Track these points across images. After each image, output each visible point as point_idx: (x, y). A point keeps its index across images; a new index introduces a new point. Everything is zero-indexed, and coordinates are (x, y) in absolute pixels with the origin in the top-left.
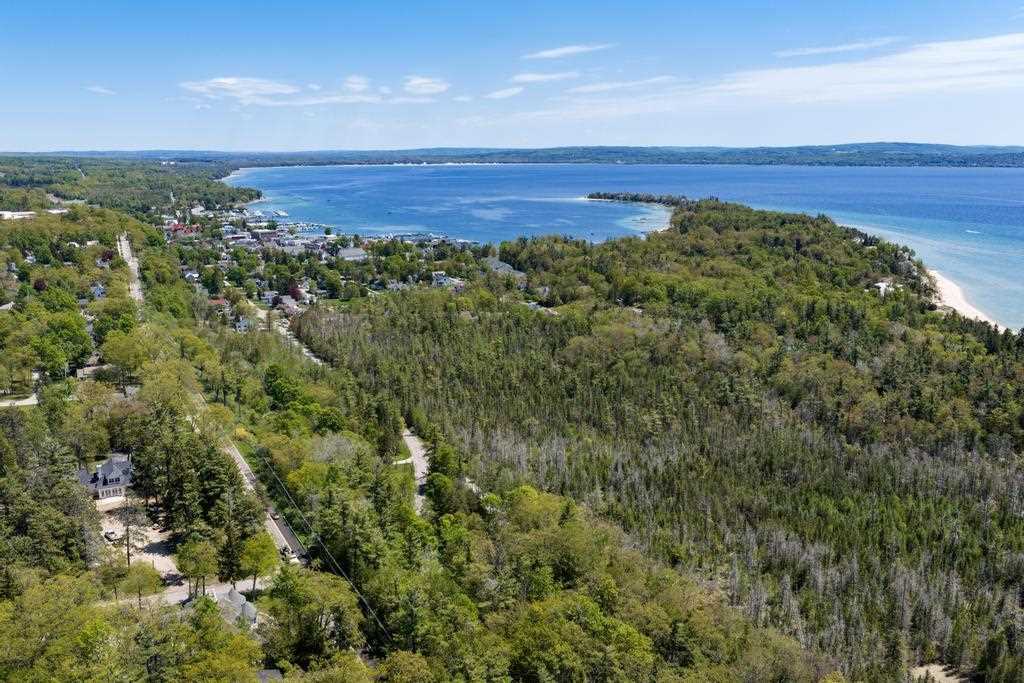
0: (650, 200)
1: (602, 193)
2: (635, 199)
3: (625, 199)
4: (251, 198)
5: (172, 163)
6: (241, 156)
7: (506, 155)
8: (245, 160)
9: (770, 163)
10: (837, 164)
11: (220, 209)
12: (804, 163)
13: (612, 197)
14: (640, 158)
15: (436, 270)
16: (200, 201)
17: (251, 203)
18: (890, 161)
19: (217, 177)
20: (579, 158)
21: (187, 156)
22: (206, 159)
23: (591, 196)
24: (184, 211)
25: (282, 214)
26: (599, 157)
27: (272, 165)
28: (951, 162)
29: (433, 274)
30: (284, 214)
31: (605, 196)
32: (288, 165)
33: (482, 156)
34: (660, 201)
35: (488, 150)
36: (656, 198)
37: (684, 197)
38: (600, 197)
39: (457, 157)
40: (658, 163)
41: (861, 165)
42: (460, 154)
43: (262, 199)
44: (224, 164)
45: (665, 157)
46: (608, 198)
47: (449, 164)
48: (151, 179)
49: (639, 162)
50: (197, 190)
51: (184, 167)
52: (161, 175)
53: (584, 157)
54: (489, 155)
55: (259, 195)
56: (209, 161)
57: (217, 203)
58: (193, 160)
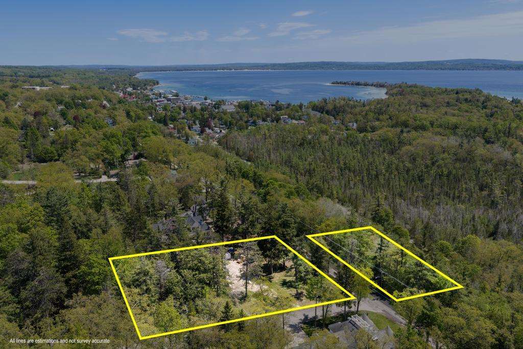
1: (339, 82)
2: (358, 84)
4: (154, 84)
6: (141, 67)
9: (415, 69)
11: (140, 89)
13: (345, 83)
15: (282, 115)
17: (155, 87)
18: (478, 68)
23: (332, 83)
27: (155, 71)
34: (372, 85)
41: (463, 70)
44: (133, 71)
47: (246, 70)
48: (99, 76)
49: (345, 69)
50: (125, 81)
51: (111, 71)
52: (103, 75)
55: (158, 83)
56: (124, 69)
57: (138, 87)
58: (115, 68)
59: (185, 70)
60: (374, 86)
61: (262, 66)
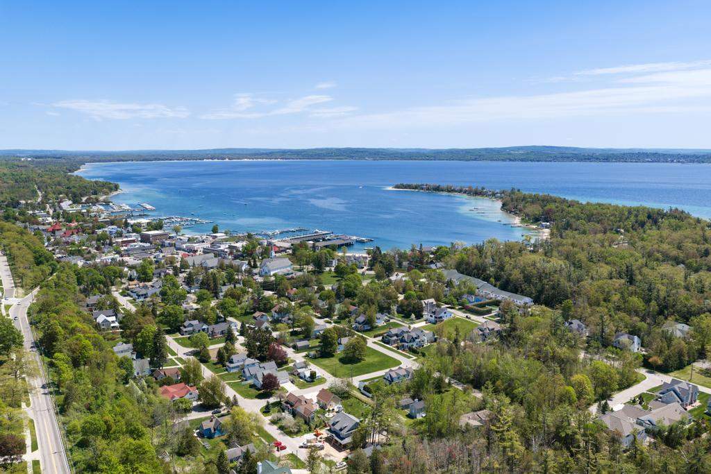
0: (451, 190)
3: (428, 189)
4: (110, 190)
5: (30, 159)
6: (87, 154)
7: (284, 154)
8: (88, 157)
10: (522, 160)
11: (87, 202)
12: (499, 160)
13: (416, 187)
16: (67, 195)
19: (70, 171)
20: (338, 156)
21: (39, 154)
22: (57, 157)
23: (397, 187)
24: (53, 206)
25: (148, 207)
27: (110, 161)
30: (150, 207)
31: (409, 187)
34: (460, 191)
36: (456, 188)
38: (405, 188)
43: (121, 191)
44: (75, 161)
46: (414, 188)
48: (15, 173)
49: (384, 159)
50: (59, 184)
51: (40, 163)
52: (23, 170)
53: (343, 155)
55: (116, 188)
56: (59, 158)
57: (82, 195)
58: (46, 157)
59: (155, 159)
61: (266, 154)
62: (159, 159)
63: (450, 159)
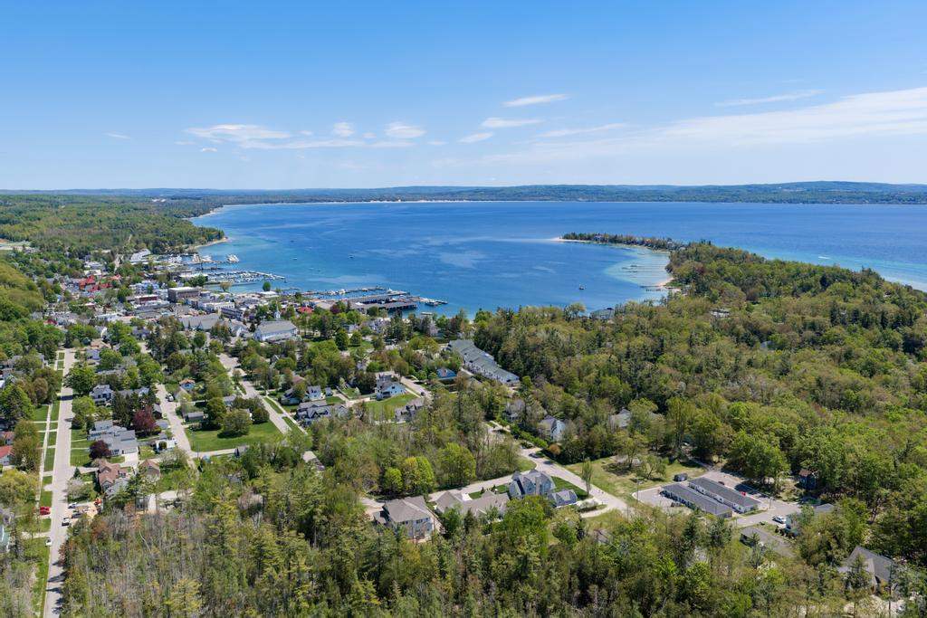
0: (631, 242)
1: (577, 234)
2: (615, 240)
3: (603, 240)
4: (210, 239)
5: (164, 200)
9: (725, 201)
10: (790, 202)
12: (759, 201)
13: (589, 238)
14: (600, 195)
15: (381, 369)
17: (209, 244)
18: (839, 199)
20: (542, 195)
22: (197, 196)
23: (566, 237)
25: (233, 259)
26: (562, 194)
27: (256, 203)
28: (900, 200)
29: (377, 375)
30: (235, 259)
31: (582, 237)
32: (271, 202)
33: (452, 194)
34: (642, 243)
35: (457, 188)
36: (637, 240)
37: (670, 240)
38: (576, 238)
39: (429, 195)
40: (617, 200)
41: (813, 203)
42: (433, 191)
43: (224, 240)
45: (624, 195)
46: (585, 239)
47: (423, 201)
49: (601, 199)
51: (171, 205)
54: (459, 193)
55: (219, 236)
56: (199, 199)
59: (311, 201)
60: (647, 245)
62: (316, 201)
63: (691, 201)
